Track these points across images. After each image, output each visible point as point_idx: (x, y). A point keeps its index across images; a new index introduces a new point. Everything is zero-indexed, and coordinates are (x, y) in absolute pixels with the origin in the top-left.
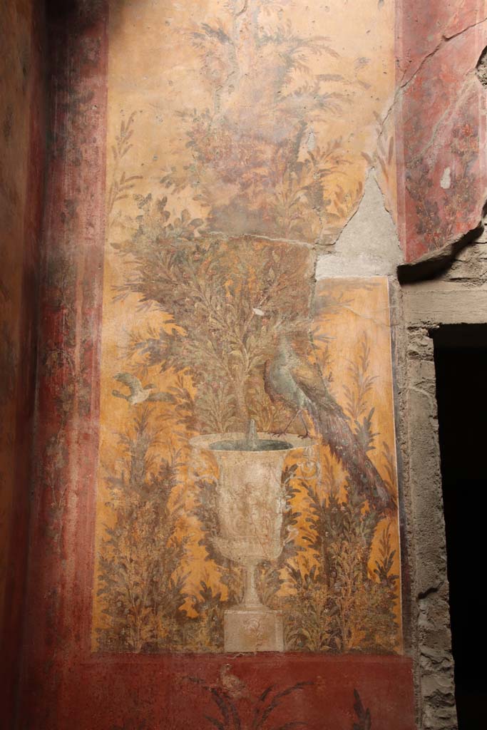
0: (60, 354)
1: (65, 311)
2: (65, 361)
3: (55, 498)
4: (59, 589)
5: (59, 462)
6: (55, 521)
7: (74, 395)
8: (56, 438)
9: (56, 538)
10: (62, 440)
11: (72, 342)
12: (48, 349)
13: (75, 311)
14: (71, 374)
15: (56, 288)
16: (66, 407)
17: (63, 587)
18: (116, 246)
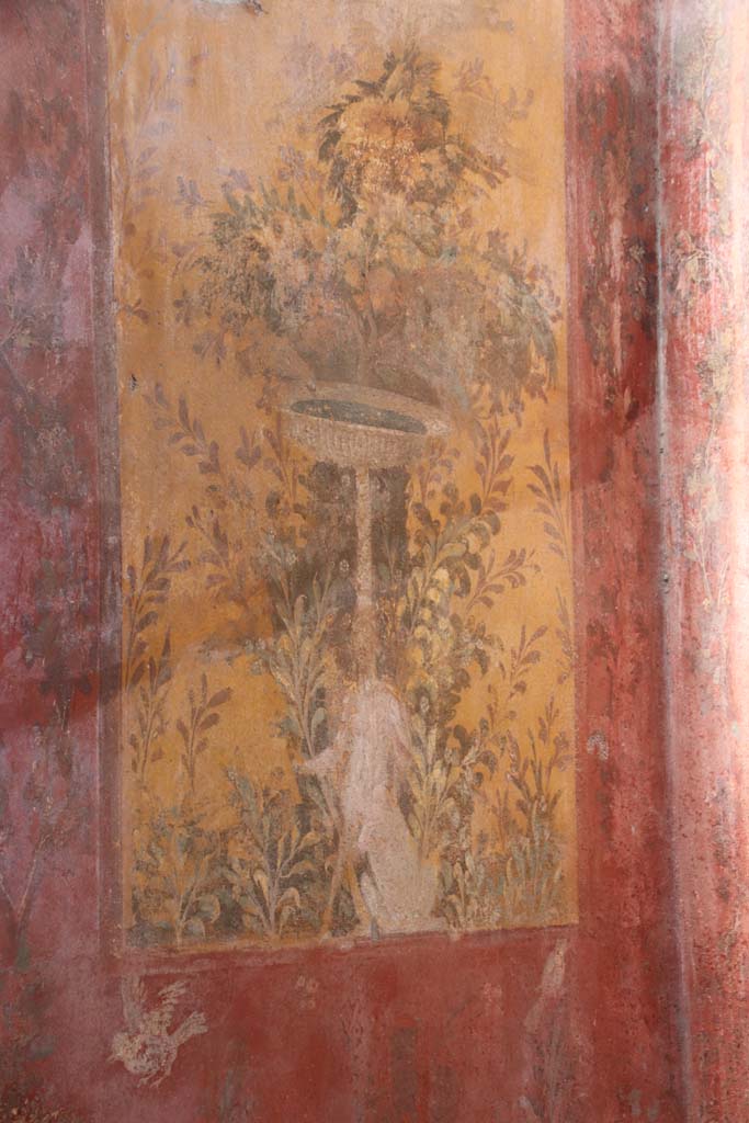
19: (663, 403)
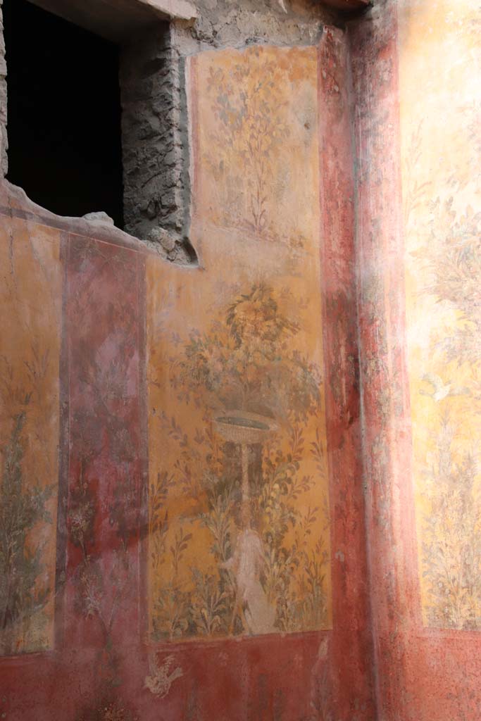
0: (376, 362)
1: (378, 323)
2: (380, 368)
3: (382, 491)
4: (393, 572)
5: (383, 459)
6: (385, 511)
7: (390, 398)
8: (379, 438)
9: (386, 527)
10: (384, 439)
11: (385, 350)
12: (367, 359)
13: (385, 321)
14: (386, 379)
15: (370, 302)
16: (385, 410)
17: (396, 569)
18: (414, 254)
19: (363, 417)
